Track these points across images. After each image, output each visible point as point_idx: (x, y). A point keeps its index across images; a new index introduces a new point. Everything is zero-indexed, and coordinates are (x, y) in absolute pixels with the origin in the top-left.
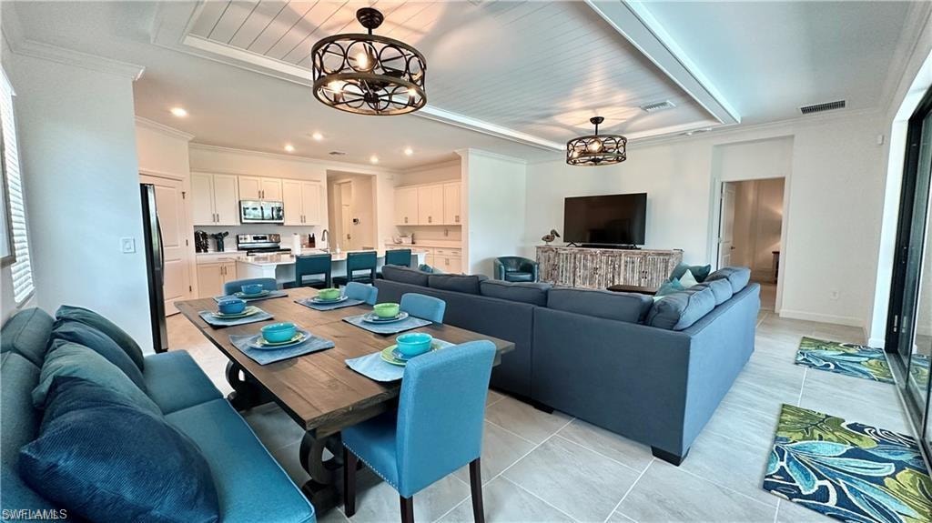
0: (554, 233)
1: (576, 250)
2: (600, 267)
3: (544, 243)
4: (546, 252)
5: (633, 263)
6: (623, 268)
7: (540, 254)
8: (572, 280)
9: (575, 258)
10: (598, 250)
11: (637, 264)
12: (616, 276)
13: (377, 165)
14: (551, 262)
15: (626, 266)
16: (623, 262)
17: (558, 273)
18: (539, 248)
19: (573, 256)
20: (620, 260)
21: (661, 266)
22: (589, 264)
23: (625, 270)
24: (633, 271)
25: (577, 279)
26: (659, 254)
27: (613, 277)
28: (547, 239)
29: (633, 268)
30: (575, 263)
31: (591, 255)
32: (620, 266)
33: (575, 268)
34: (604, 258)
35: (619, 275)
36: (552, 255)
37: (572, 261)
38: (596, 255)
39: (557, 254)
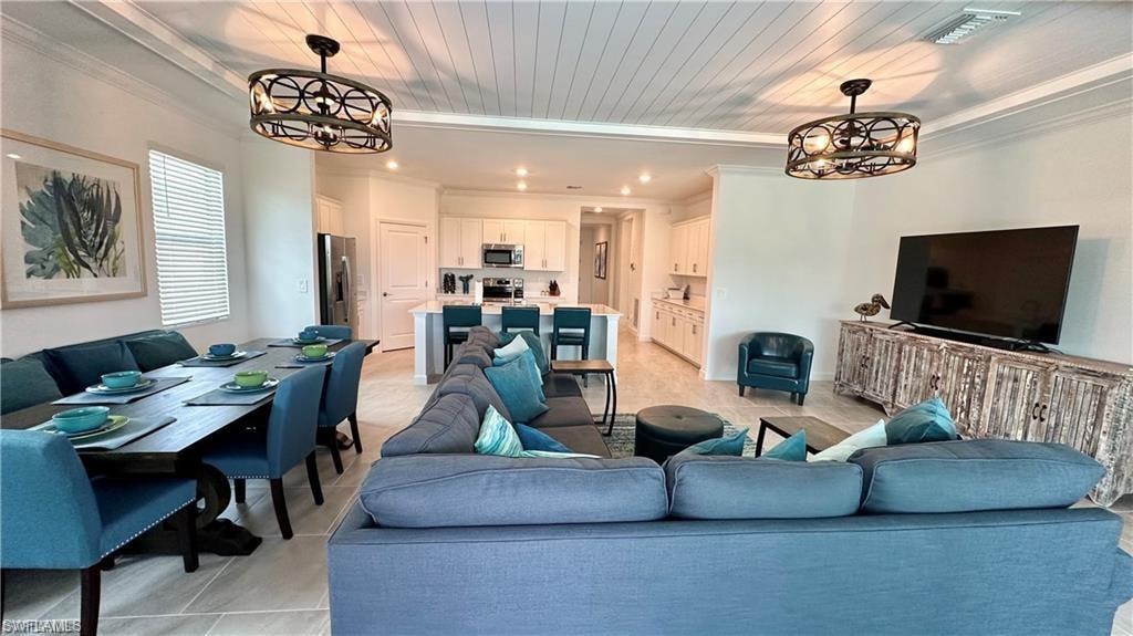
0: (879, 301)
1: (903, 335)
2: (945, 377)
3: (858, 317)
4: (854, 333)
5: (1016, 380)
6: (991, 386)
7: (846, 334)
8: (890, 390)
9: (900, 352)
10: (944, 343)
11: (1025, 385)
12: (975, 402)
13: (629, 196)
14: (861, 352)
15: (999, 383)
16: (992, 375)
17: (871, 373)
18: (844, 324)
19: (896, 346)
20: (987, 369)
21: (1085, 401)
22: (924, 367)
23: (997, 391)
24: (1013, 397)
25: (901, 392)
26: (1086, 373)
27: (969, 400)
28: (864, 309)
29: (1015, 391)
30: (899, 360)
31: (930, 350)
32: (984, 382)
33: (898, 368)
34: (955, 360)
35: (981, 399)
36: (863, 339)
37: (896, 355)
38: (939, 352)
39: (871, 339)
